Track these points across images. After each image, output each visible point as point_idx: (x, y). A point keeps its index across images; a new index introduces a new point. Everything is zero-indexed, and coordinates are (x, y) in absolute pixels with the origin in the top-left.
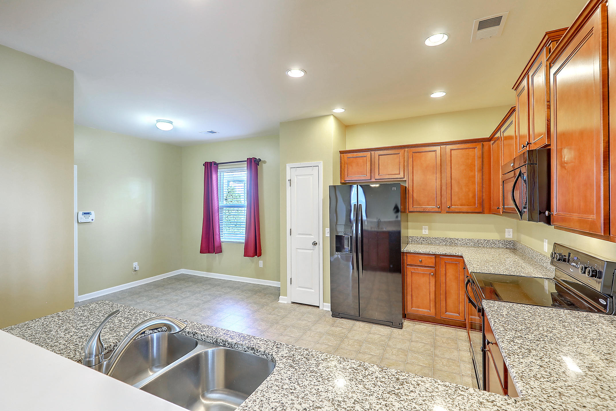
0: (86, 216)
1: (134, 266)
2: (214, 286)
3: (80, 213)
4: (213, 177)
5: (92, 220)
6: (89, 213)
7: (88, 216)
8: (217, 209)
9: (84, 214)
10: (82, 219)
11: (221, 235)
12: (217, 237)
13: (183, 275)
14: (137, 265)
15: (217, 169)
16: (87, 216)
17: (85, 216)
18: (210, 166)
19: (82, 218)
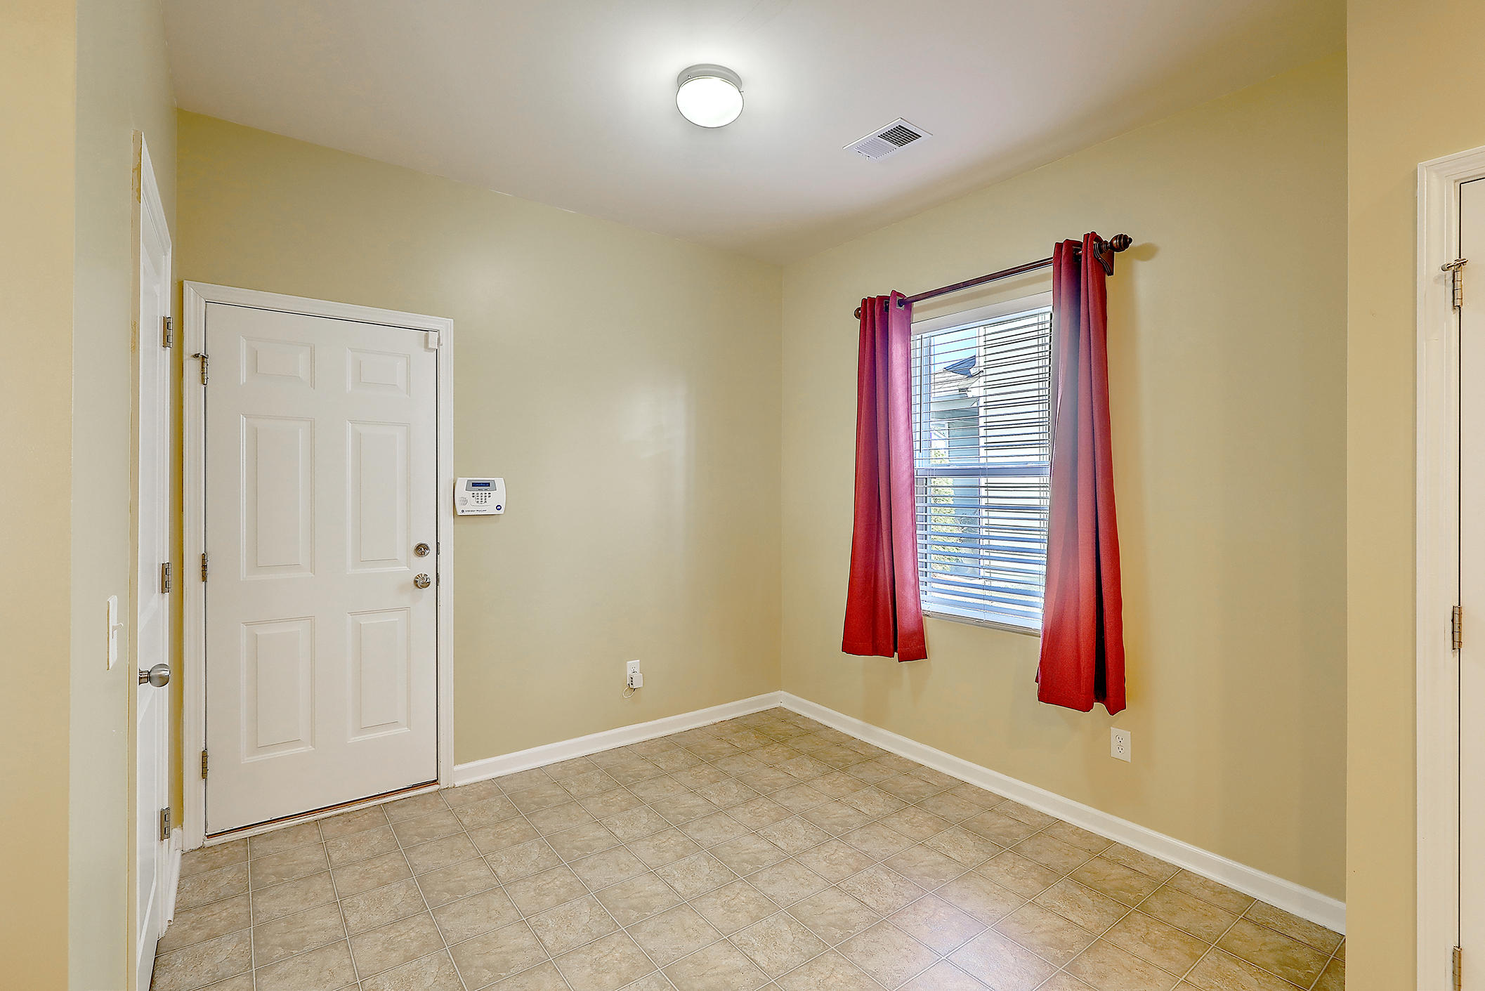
0: (480, 492)
1: (629, 672)
2: (909, 802)
3: (462, 483)
4: (894, 355)
5: (499, 508)
6: (488, 485)
7: (484, 495)
8: (908, 482)
9: (474, 485)
10: (470, 503)
11: (922, 587)
12: (909, 593)
13: (782, 715)
14: (637, 670)
15: (908, 321)
16: (482, 492)
17: (475, 492)
18: (881, 313)
19: (465, 501)
